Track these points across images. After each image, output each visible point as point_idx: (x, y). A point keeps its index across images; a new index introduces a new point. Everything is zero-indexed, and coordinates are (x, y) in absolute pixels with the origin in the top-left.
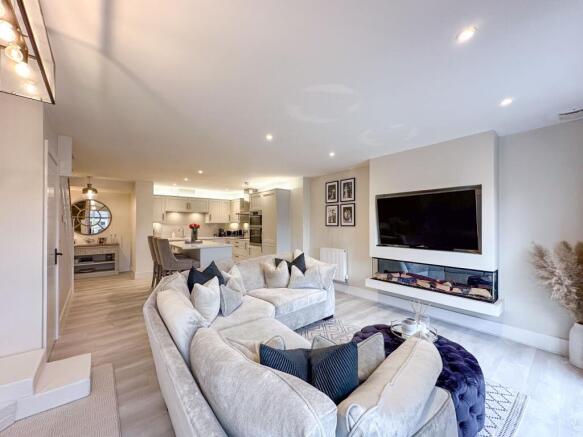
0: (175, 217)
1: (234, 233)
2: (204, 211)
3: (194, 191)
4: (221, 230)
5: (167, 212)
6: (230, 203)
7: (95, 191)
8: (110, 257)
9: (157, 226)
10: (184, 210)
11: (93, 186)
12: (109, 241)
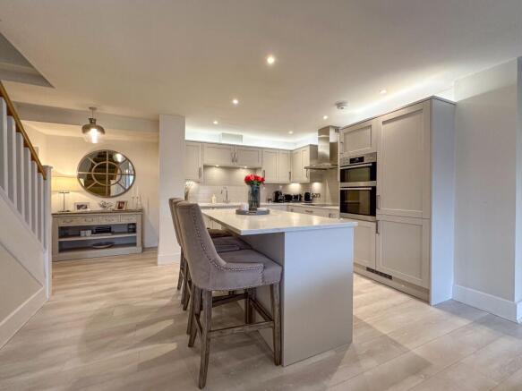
0: (216, 173)
1: (296, 197)
2: (256, 165)
3: (240, 137)
4: (277, 194)
5: (206, 167)
6: (291, 155)
7: (102, 130)
8: (132, 228)
9: (192, 185)
10: (229, 164)
11: (97, 123)
12: (130, 206)
